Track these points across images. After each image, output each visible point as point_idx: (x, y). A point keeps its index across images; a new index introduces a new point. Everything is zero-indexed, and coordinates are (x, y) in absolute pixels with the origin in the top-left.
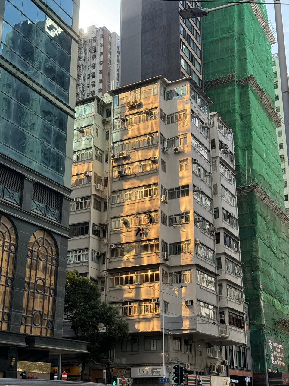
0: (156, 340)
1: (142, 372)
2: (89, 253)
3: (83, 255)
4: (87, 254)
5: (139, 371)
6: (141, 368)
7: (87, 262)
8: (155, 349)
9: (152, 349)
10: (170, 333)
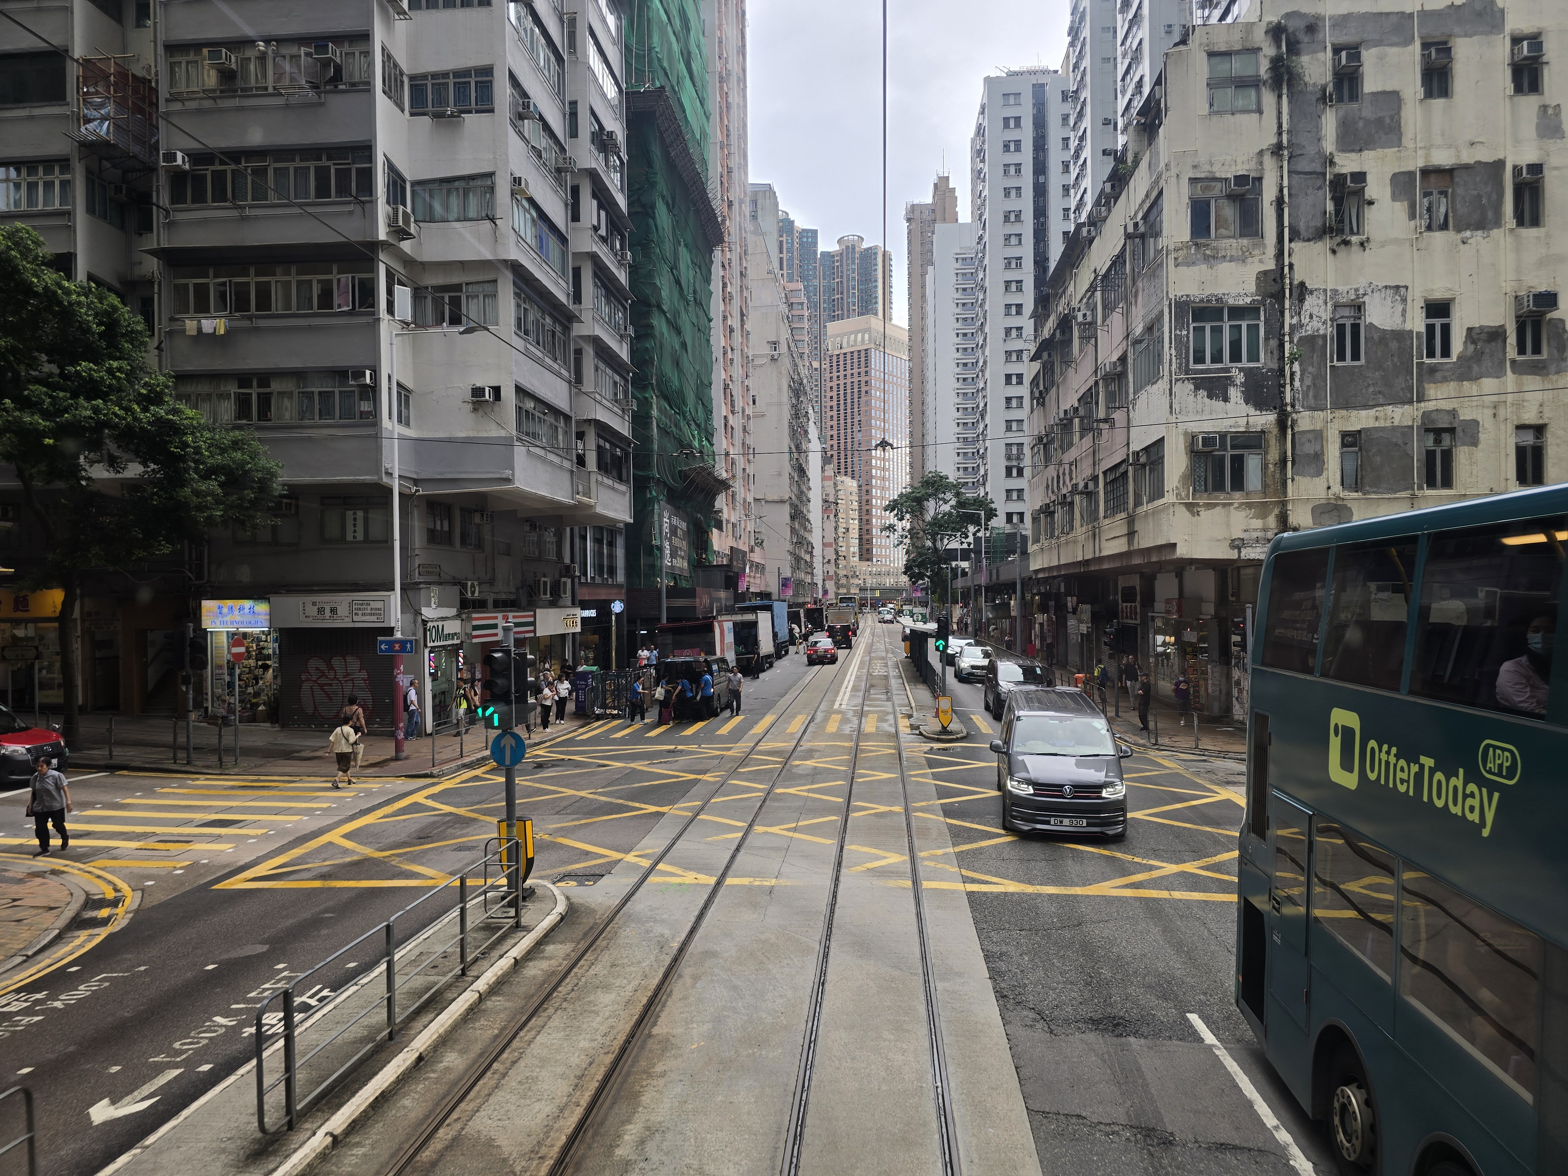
0: (366, 511)
1: (313, 611)
2: (74, 177)
3: (49, 186)
4: (64, 184)
5: (301, 609)
6: (309, 599)
7: (67, 214)
8: (360, 536)
9: (350, 537)
10: (417, 491)
